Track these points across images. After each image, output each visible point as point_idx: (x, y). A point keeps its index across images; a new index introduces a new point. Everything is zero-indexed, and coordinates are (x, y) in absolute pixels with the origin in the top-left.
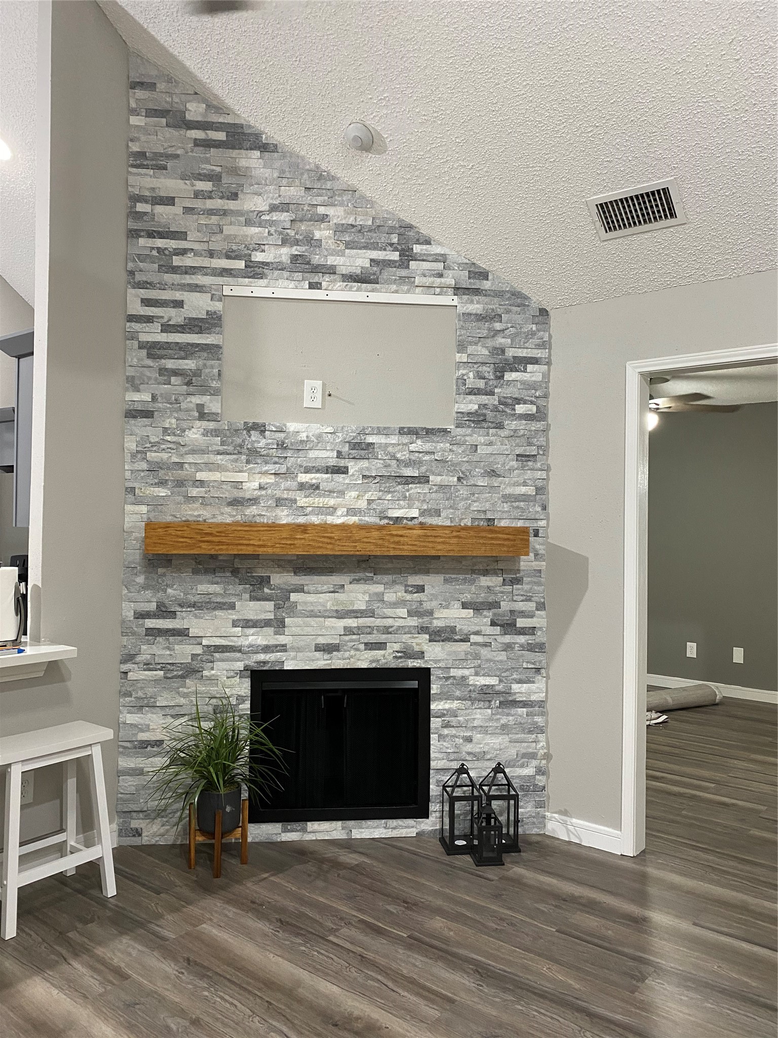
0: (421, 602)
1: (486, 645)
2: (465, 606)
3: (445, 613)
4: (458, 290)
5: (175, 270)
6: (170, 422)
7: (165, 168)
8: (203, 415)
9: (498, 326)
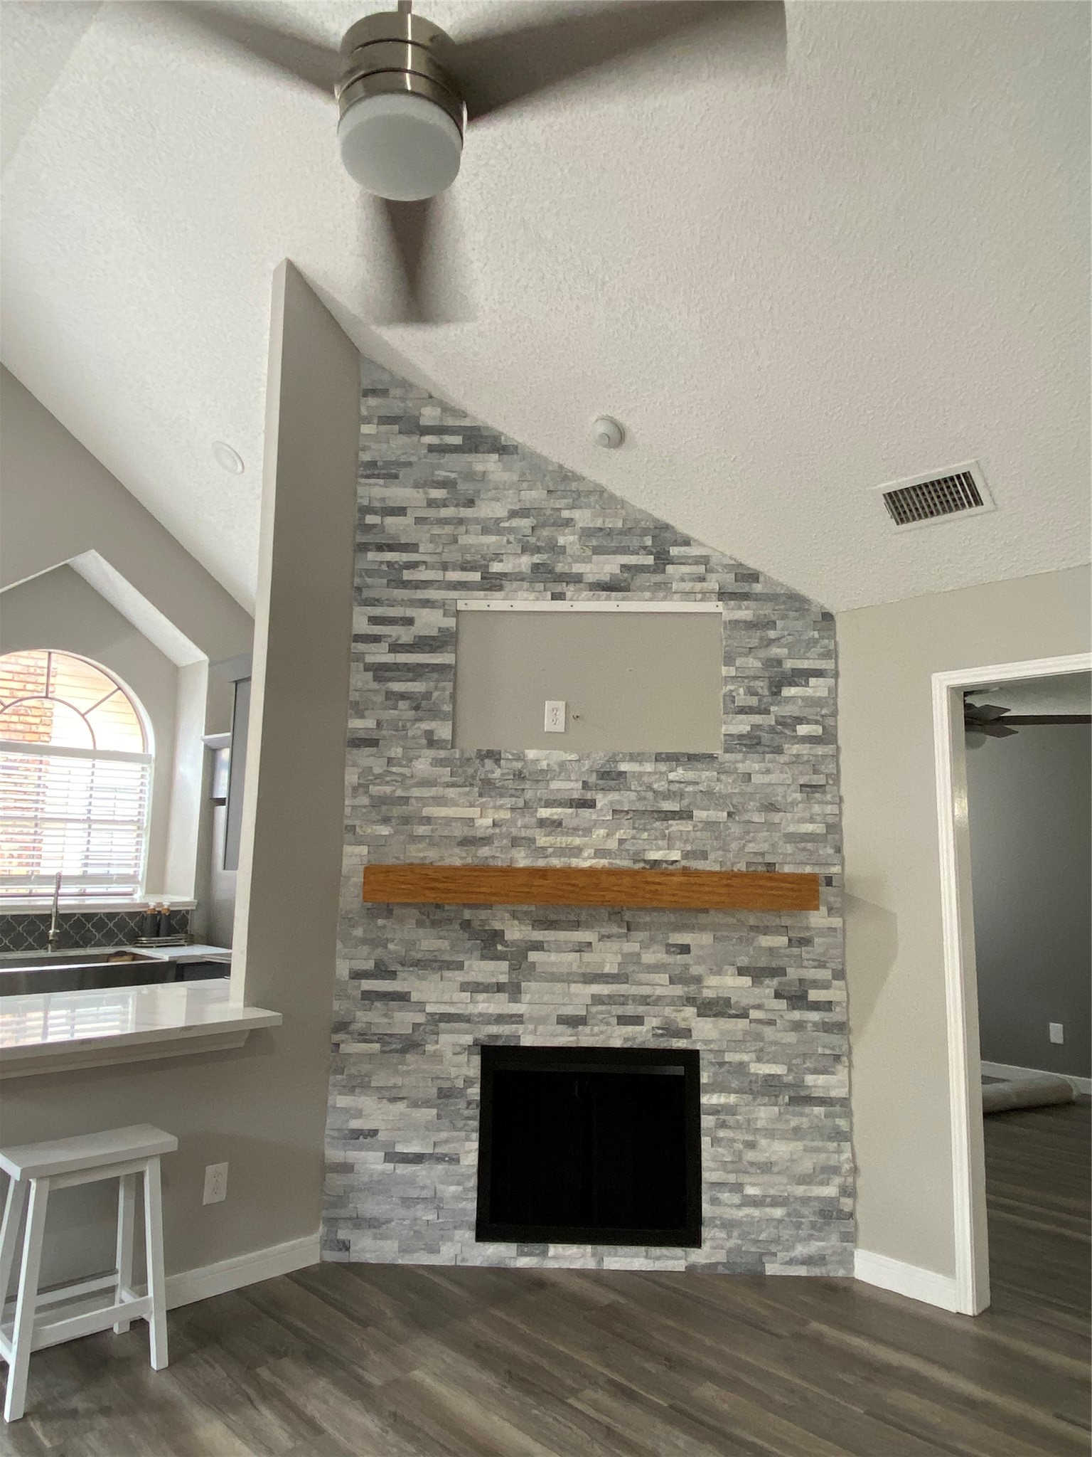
0: (686, 966)
1: (771, 1023)
2: (741, 972)
3: (712, 981)
4: (722, 595)
5: (405, 585)
6: (397, 752)
7: (396, 477)
8: (432, 742)
9: (772, 634)
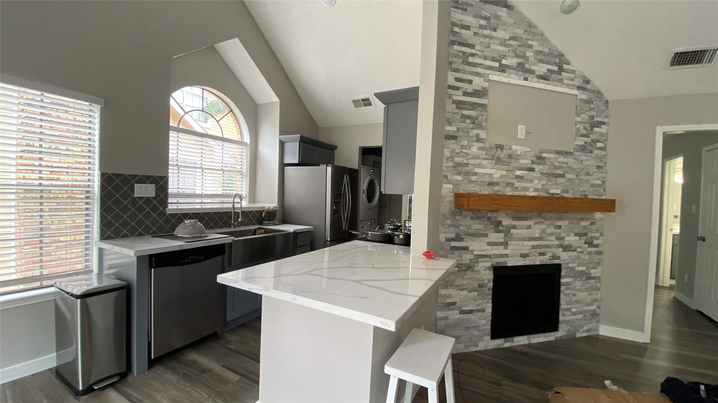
0: (560, 234)
2: (576, 235)
3: (567, 239)
4: (579, 88)
5: (469, 64)
6: (465, 143)
8: (478, 140)
9: (592, 106)
